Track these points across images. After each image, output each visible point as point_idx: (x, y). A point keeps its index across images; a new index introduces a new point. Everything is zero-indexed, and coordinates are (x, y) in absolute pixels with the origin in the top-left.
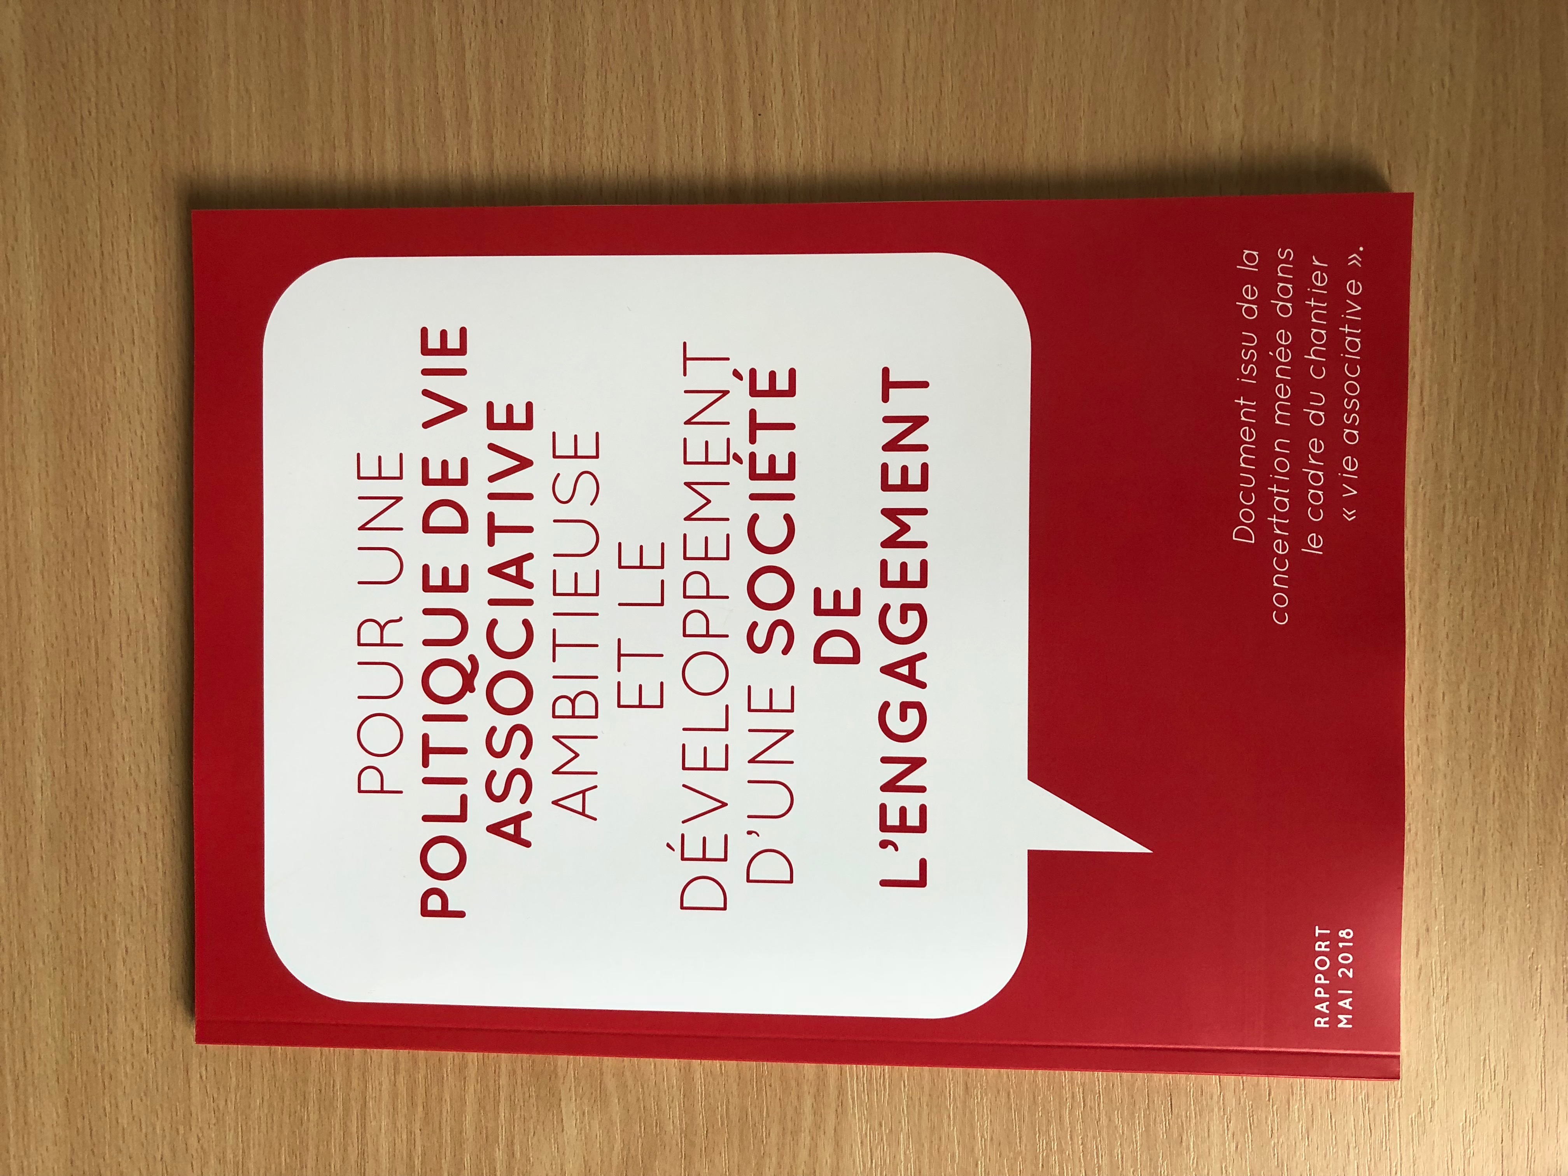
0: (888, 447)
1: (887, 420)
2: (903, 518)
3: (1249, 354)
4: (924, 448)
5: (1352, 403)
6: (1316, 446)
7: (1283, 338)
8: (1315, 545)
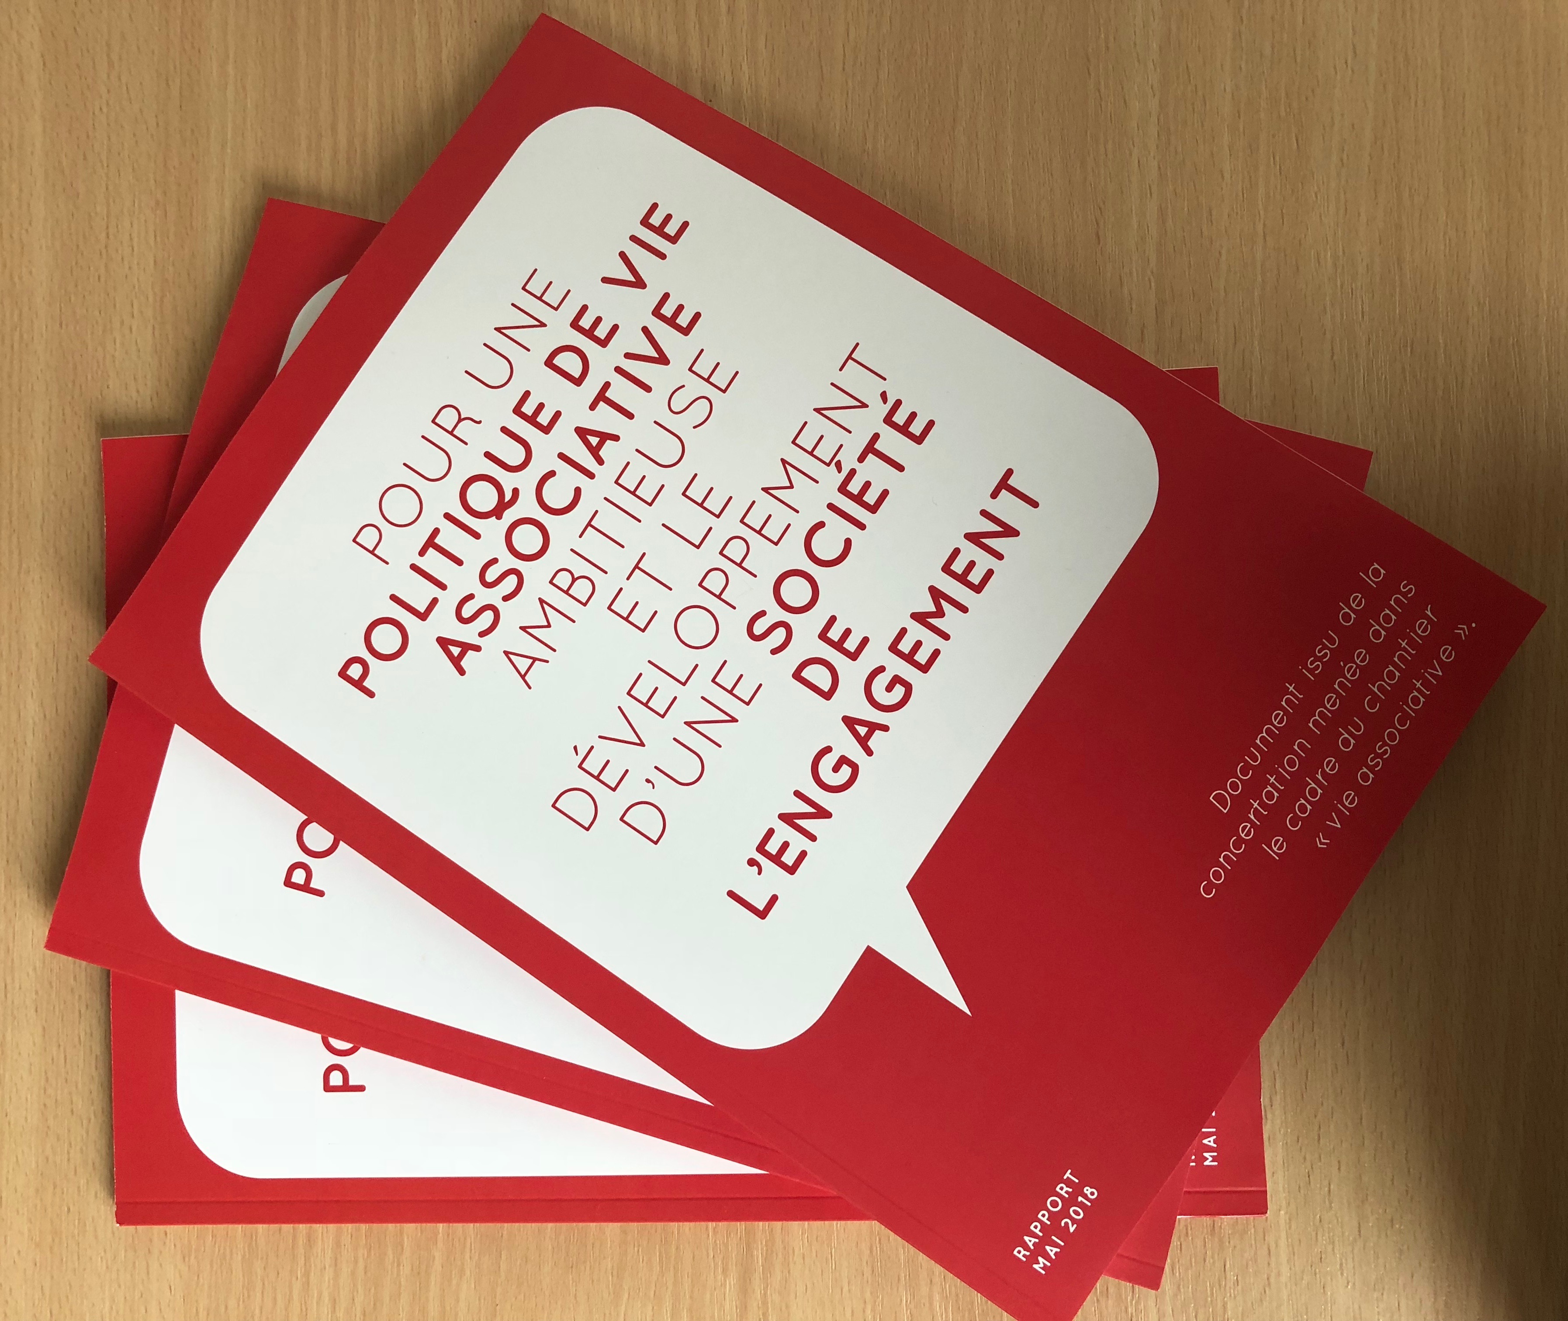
0: (971, 537)
1: (984, 513)
2: (944, 604)
3: (1324, 652)
4: (1000, 557)
5: (1384, 749)
6: (1330, 765)
7: (1361, 657)
8: (1276, 848)
